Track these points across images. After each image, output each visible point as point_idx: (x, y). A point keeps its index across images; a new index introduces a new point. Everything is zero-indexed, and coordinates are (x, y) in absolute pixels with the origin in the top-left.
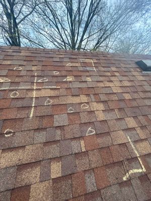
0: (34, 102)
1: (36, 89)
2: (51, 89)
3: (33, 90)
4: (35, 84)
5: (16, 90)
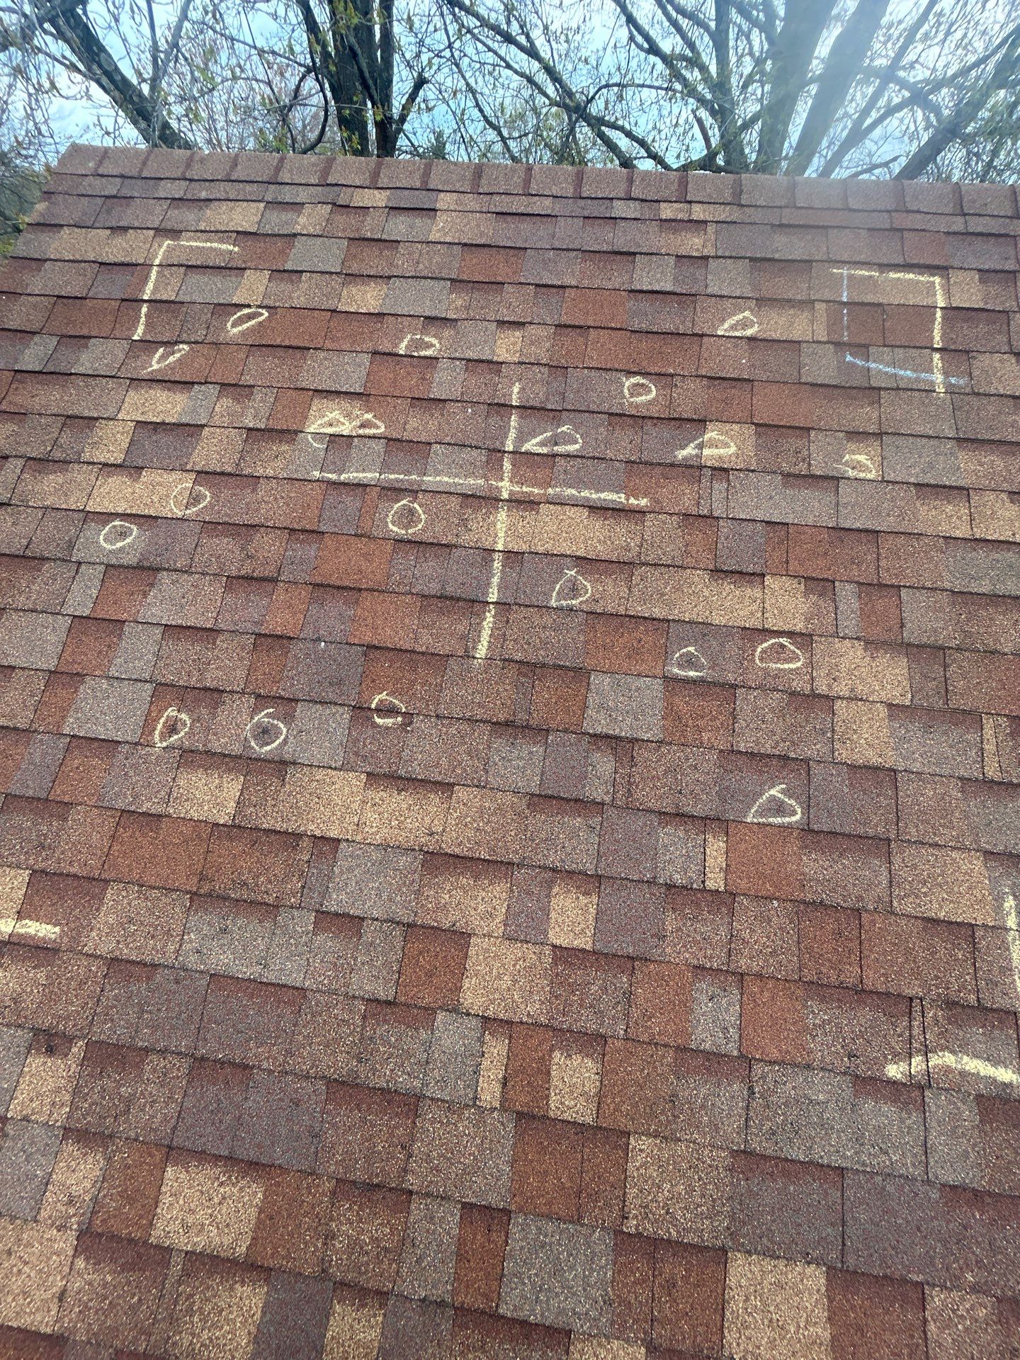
2: (596, 509)
4: (507, 465)
5: (413, 493)
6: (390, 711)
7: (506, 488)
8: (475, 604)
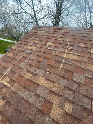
0: (63, 60)
1: (67, 53)
2: (76, 55)
3: (64, 53)
4: (66, 50)
5: (56, 51)
6: (49, 72)
7: (66, 52)
8: (61, 62)
